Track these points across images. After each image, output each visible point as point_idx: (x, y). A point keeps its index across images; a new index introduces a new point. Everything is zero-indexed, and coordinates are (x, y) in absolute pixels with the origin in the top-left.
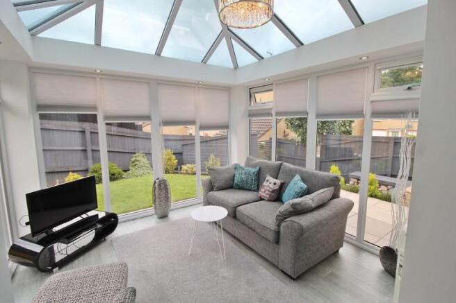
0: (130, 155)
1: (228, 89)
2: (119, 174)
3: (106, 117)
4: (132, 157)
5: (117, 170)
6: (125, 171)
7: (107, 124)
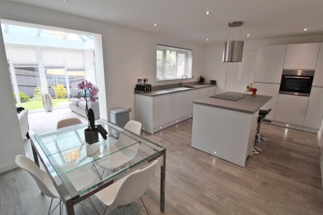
0: (34, 87)
1: (83, 51)
2: (26, 98)
3: (14, 65)
4: (35, 89)
5: (25, 96)
6: (31, 98)
7: (15, 68)
